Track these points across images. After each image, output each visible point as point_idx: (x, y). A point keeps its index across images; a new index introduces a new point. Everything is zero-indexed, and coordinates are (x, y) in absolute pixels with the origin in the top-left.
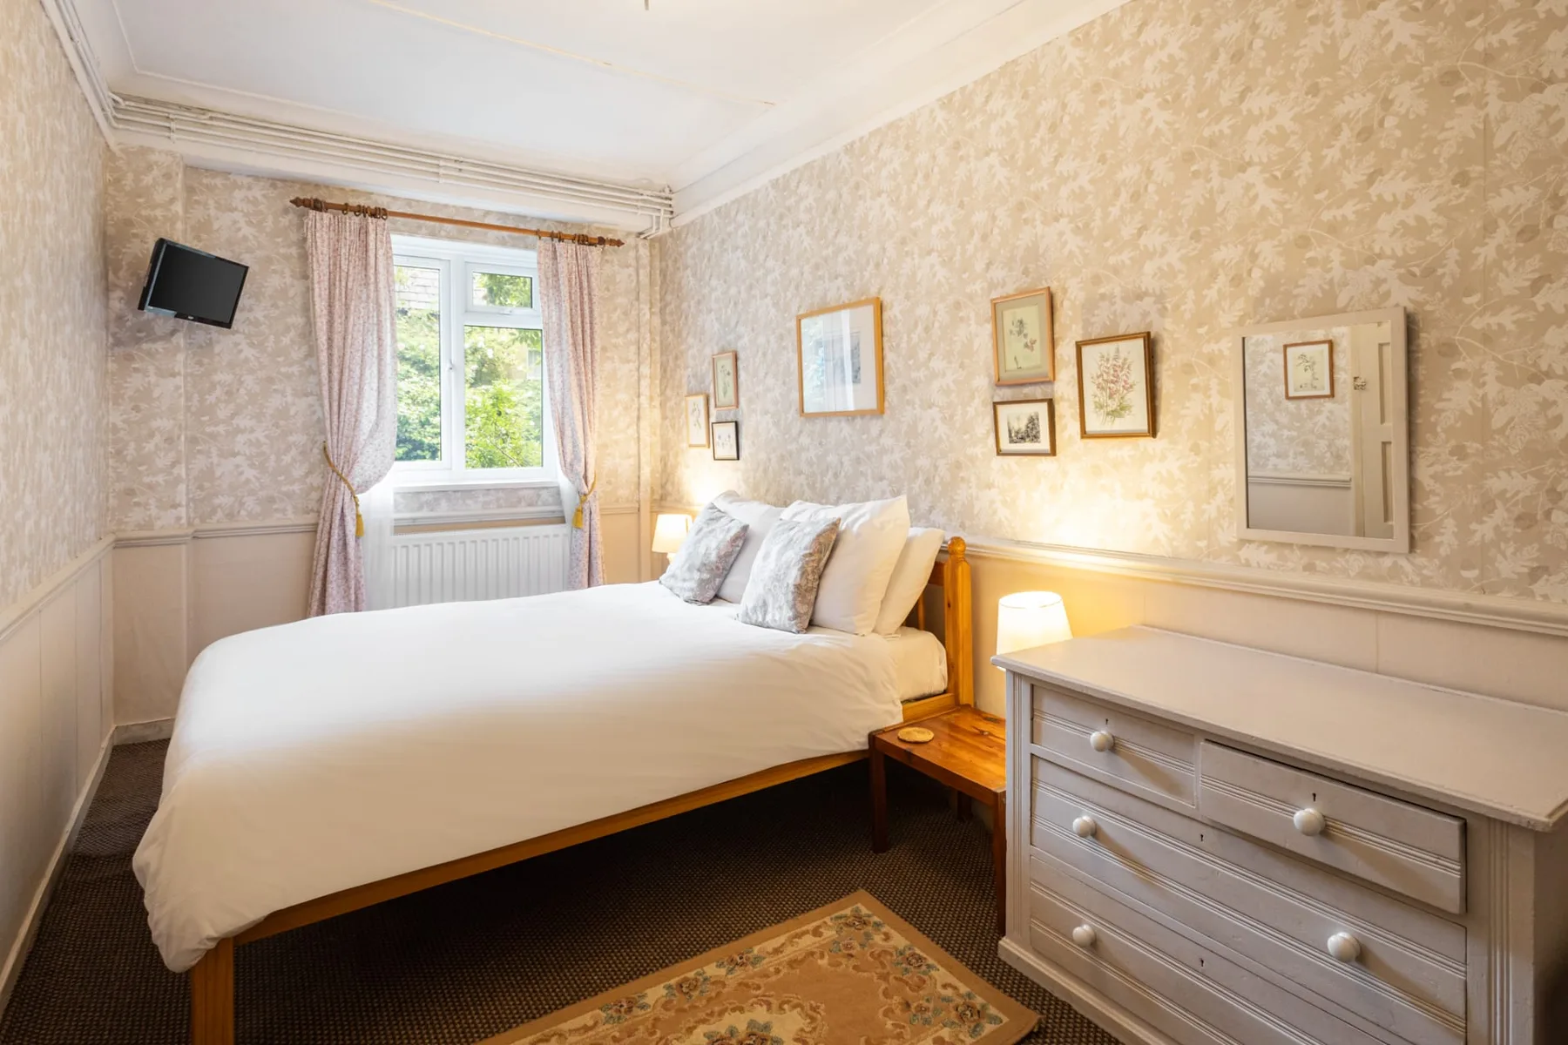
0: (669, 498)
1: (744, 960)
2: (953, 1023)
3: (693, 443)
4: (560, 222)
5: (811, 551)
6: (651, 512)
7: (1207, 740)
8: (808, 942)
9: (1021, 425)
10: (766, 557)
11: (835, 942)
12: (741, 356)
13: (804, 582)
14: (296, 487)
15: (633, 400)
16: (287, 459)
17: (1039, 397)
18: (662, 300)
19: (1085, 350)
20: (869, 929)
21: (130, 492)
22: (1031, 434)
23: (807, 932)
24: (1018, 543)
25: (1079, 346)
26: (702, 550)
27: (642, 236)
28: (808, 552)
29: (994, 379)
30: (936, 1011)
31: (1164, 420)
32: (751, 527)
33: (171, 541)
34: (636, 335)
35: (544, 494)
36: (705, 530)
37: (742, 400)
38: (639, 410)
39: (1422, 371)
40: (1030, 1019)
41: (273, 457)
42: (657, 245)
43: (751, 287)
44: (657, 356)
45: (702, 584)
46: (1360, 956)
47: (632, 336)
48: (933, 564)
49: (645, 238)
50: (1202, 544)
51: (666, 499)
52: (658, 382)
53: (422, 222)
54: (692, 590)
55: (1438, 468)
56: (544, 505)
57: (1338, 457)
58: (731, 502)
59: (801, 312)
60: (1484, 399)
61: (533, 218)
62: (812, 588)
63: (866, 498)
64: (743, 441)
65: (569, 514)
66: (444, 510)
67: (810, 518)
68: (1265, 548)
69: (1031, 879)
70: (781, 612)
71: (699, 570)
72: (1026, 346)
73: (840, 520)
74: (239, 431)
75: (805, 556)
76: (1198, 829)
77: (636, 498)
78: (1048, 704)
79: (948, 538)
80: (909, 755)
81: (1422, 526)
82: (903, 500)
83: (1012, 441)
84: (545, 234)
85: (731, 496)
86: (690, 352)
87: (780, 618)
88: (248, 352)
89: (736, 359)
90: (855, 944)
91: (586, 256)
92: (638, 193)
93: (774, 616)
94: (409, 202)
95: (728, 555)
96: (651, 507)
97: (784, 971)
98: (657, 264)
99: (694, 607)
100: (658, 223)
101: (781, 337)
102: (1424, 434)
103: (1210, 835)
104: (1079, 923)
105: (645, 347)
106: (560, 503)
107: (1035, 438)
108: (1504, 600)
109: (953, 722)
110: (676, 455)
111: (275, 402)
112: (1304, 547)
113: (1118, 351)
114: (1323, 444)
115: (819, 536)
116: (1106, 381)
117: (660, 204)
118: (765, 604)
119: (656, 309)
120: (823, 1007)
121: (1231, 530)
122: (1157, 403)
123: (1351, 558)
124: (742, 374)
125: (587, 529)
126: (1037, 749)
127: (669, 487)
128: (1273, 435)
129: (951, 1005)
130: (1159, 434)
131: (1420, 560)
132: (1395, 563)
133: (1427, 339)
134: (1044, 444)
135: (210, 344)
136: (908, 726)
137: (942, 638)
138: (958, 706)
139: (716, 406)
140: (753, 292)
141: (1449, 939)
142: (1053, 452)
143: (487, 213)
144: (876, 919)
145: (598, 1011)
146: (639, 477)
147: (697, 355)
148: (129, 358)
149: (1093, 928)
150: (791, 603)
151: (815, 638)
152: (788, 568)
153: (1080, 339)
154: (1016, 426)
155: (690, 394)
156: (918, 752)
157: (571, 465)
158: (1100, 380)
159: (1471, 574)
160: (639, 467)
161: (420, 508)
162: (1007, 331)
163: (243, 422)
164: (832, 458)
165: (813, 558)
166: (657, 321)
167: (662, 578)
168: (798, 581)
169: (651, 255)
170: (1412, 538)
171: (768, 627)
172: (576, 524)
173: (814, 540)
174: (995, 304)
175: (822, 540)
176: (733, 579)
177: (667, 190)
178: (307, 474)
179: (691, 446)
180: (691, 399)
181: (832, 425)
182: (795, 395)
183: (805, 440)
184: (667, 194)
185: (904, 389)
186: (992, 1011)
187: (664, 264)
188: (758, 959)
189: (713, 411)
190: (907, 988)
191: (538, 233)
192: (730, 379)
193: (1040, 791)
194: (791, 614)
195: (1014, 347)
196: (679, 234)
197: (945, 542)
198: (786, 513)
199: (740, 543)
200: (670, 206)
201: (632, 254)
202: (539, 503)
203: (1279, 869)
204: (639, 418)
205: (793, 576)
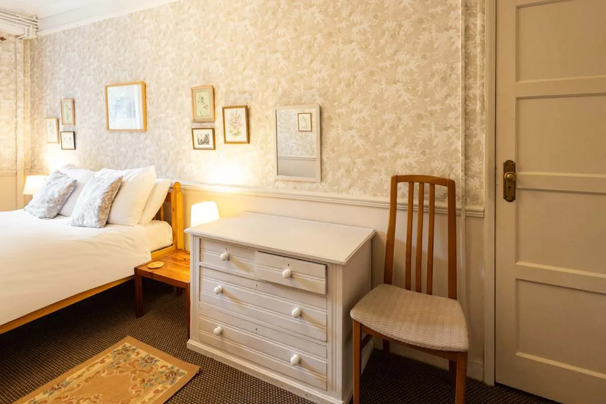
0: (36, 168)
1: (60, 386)
2: (164, 381)
3: (49, 141)
5: (108, 191)
6: (25, 175)
7: (259, 251)
8: (98, 367)
9: (202, 138)
10: (85, 194)
11: (112, 363)
12: (77, 101)
13: (104, 205)
15: (12, 119)
17: (209, 127)
18: (31, 70)
19: (226, 110)
20: (130, 352)
22: (206, 141)
23: (98, 362)
24: (202, 183)
25: (223, 109)
26: (50, 193)
27: (18, 38)
28: (106, 191)
29: (192, 119)
30: (156, 379)
31: (252, 137)
32: (78, 181)
34: (15, 87)
36: (52, 183)
37: (77, 122)
38: (16, 124)
39: (324, 125)
40: (196, 369)
42: (28, 43)
43: (81, 70)
44: (28, 98)
45: (49, 209)
46: (301, 315)
47: (12, 87)
48: (167, 193)
49: (21, 39)
50: (264, 181)
51: (34, 168)
52: (29, 111)
54: (44, 212)
55: (328, 155)
57: (313, 151)
58: (68, 170)
59: (107, 84)
60: (338, 134)
62: (107, 208)
63: (138, 166)
64: (77, 141)
67: (108, 176)
68: (282, 182)
69: (200, 314)
70: (91, 218)
71: (48, 202)
72: (204, 107)
73: (122, 177)
75: (104, 193)
76: (256, 283)
77: (14, 167)
78: (206, 245)
79: (173, 182)
80: (152, 274)
81: (324, 173)
82: (153, 168)
83: (199, 144)
85: (70, 167)
86: (48, 98)
87: (91, 222)
89: (74, 102)
90: (122, 361)
92: (15, 16)
93: (87, 222)
95: (65, 194)
96: (24, 172)
97: (82, 385)
98: (28, 52)
99: (44, 221)
100: (28, 32)
101: (97, 95)
102: (324, 145)
103: (259, 284)
104: (216, 326)
105: (20, 94)
107: (208, 143)
108: (343, 195)
109: (174, 257)
110: (40, 147)
112: (294, 181)
113: (237, 111)
114: (309, 146)
115: (112, 184)
116: (233, 123)
117: (31, 24)
118: (83, 216)
119: (28, 75)
120: (101, 395)
121: (273, 176)
122: (250, 131)
123: (306, 184)
124: (77, 110)
126: (202, 264)
127: (36, 162)
128: (295, 143)
129: (164, 374)
130: (250, 143)
131: (323, 184)
132: (317, 186)
133: (325, 115)
134: (211, 145)
136: (154, 261)
137: (170, 224)
138: (177, 250)
139: (63, 124)
140: (83, 72)
141: (322, 302)
142: (215, 148)
144: (134, 347)
146: (16, 157)
147: (52, 99)
149: (222, 327)
150: (97, 214)
151: (109, 229)
152: (95, 199)
153: (224, 106)
154: (200, 139)
155: (48, 117)
156: (156, 272)
158: (231, 122)
159: (335, 188)
160: (16, 153)
162: (197, 100)
164: (123, 149)
165: (108, 194)
166: (28, 81)
167: (26, 207)
168: (100, 205)
169: (25, 48)
170: (321, 177)
171: (85, 227)
173: (110, 186)
174: (192, 90)
175: (113, 185)
176: (67, 206)
177: (34, 17)
179: (48, 142)
180: (48, 120)
181: (123, 135)
182: (105, 121)
183: (109, 141)
184: (34, 19)
185: (155, 121)
186: (181, 371)
187: (33, 53)
188: (68, 383)
189: (61, 126)
190: (145, 373)
192: (71, 112)
193: (203, 279)
194: (96, 220)
195: (200, 107)
196: (41, 40)
197: (172, 184)
198: (98, 174)
199: (72, 188)
200: (36, 25)
201: (12, 45)
203: (280, 292)
204: (16, 128)
205: (98, 202)
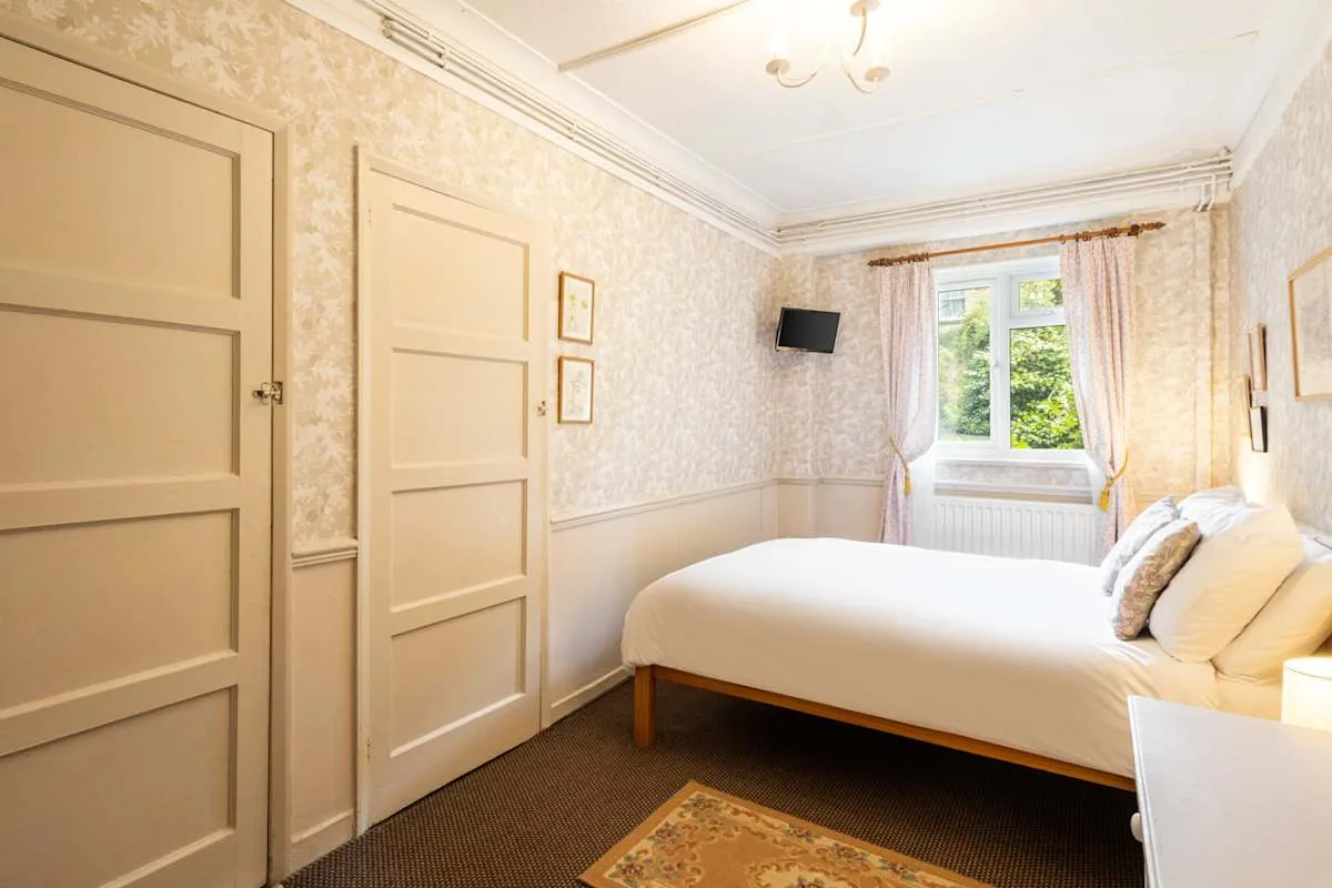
4: (1094, 221)
14: (876, 455)
16: (871, 436)
18: (1230, 271)
21: (786, 453)
33: (803, 483)
35: (1075, 474)
37: (1269, 382)
38: (1195, 394)
41: (863, 434)
42: (1224, 213)
44: (1225, 334)
47: (1188, 317)
49: (1203, 210)
52: (1226, 363)
53: (962, 254)
56: (1076, 485)
61: (1065, 225)
64: (1269, 431)
65: (1096, 496)
66: (980, 481)
74: (844, 417)
84: (1069, 237)
88: (850, 366)
89: (1264, 332)
91: (1113, 248)
94: (953, 241)
98: (1225, 233)
100: (1209, 192)
106: (1088, 484)
110: (1237, 445)
111: (864, 398)
117: (1213, 171)
119: (1225, 284)
124: (1269, 353)
125: (1114, 511)
135: (830, 363)
139: (1254, 390)
143: (1018, 233)
145: (787, 825)
148: (786, 376)
155: (1242, 375)
157: (1097, 449)
161: (961, 477)
163: (846, 411)
166: (1225, 296)
172: (1103, 505)
178: (883, 447)
181: (1320, 412)
184: (1223, 157)
187: (1231, 232)
191: (1062, 239)
196: (1243, 195)
200: (1228, 168)
201: (1188, 230)
202: (1070, 482)
204: (1195, 403)
